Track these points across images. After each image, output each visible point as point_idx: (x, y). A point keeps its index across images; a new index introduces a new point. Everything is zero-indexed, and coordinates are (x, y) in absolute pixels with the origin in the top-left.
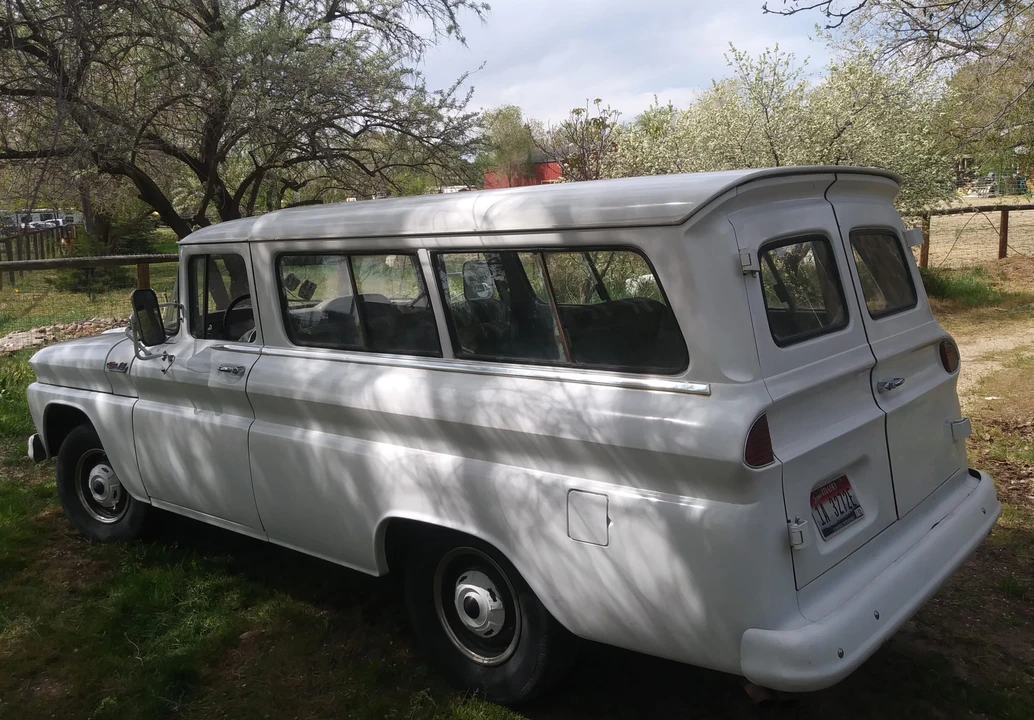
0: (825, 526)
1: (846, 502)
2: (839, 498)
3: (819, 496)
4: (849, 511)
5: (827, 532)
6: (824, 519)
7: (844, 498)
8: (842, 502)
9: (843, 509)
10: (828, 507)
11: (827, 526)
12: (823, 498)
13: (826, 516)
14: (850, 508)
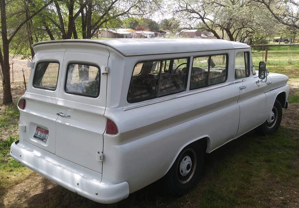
0: (35, 135)
1: (44, 136)
2: (43, 134)
3: (39, 129)
4: (43, 138)
5: (35, 137)
6: (36, 134)
7: (44, 135)
8: (43, 135)
9: (42, 136)
10: (39, 133)
11: (36, 135)
12: (40, 130)
13: (37, 134)
14: (44, 138)
